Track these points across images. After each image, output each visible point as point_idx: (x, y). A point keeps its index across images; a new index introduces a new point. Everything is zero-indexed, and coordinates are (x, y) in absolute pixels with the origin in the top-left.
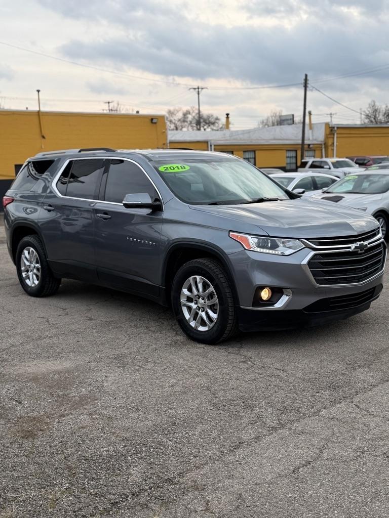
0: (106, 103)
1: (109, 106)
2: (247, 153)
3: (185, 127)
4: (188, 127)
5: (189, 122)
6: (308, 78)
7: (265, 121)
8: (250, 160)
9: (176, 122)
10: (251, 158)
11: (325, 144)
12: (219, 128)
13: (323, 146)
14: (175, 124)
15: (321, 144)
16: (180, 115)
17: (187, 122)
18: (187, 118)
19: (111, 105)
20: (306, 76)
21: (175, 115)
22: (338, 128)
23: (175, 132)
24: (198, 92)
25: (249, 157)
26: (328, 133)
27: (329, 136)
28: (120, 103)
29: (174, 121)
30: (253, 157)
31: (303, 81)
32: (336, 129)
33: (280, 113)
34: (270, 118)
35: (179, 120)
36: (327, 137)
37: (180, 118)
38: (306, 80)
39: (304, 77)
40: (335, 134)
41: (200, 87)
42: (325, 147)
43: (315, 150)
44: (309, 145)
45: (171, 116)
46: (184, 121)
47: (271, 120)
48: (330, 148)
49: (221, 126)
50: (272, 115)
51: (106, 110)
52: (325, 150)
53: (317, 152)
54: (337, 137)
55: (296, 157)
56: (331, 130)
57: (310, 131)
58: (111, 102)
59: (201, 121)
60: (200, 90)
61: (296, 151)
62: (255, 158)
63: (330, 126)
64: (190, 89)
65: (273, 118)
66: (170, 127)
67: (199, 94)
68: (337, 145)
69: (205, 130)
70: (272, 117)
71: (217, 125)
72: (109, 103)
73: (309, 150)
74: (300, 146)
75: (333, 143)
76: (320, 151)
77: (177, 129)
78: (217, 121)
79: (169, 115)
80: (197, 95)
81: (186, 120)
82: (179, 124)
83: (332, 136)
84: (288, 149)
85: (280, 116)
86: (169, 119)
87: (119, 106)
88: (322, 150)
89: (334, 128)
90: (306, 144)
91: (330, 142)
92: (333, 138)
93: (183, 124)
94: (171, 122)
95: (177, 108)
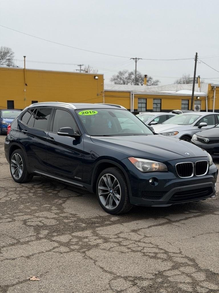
0: (79, 66)
1: (81, 68)
2: (156, 100)
3: (129, 83)
4: (132, 82)
5: (132, 80)
6: (198, 55)
7: (179, 81)
8: (157, 104)
9: (124, 79)
10: (158, 103)
11: (208, 97)
12: (151, 84)
13: (207, 98)
14: (123, 80)
15: (205, 97)
16: (127, 75)
17: (131, 79)
18: (131, 77)
19: (83, 68)
20: (197, 53)
21: (124, 75)
22: (216, 87)
23: (123, 85)
24: (136, 61)
26: (210, 90)
27: (211, 92)
28: (90, 66)
29: (123, 79)
30: (160, 103)
31: (195, 57)
32: (215, 87)
33: (188, 77)
34: (182, 79)
35: (126, 78)
36: (209, 92)
37: (126, 77)
38: (196, 56)
39: (195, 55)
40: (215, 91)
41: (137, 58)
42: (208, 99)
43: (201, 100)
44: (197, 97)
45: (121, 75)
46: (129, 79)
47: (182, 80)
48: (211, 100)
49: (152, 83)
50: (183, 77)
51: (79, 70)
52: (208, 101)
53: (202, 101)
54: (216, 93)
55: (188, 104)
56: (212, 88)
57: (199, 88)
58: (82, 65)
59: (139, 80)
60: (137, 60)
61: (189, 100)
62: (161, 104)
63: (212, 86)
64: (131, 59)
66: (120, 82)
67: (136, 62)
68: (215, 98)
69: (142, 85)
70: (183, 78)
71: (150, 82)
72: (81, 65)
73: (197, 100)
74: (191, 98)
75: (213, 97)
76: (205, 101)
77: (124, 84)
78: (150, 80)
79: (120, 74)
80: (135, 63)
81: (131, 78)
82: (126, 80)
83: (213, 92)
84: (183, 99)
86: (119, 77)
87: (89, 68)
88: (205, 100)
89: (214, 87)
90: (195, 97)
91: (211, 96)
92: (214, 93)
93: (128, 80)
94: (121, 79)
95: (125, 71)
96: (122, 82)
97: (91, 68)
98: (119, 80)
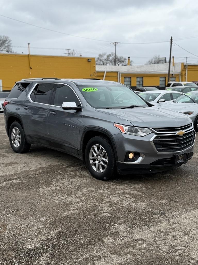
0: (67, 50)
1: (68, 52)
2: (139, 78)
3: (108, 63)
4: (110, 63)
5: (110, 61)
7: (151, 61)
8: (140, 82)
9: (104, 61)
11: (181, 74)
12: (126, 64)
13: (180, 75)
14: (103, 61)
15: (179, 74)
16: (105, 57)
17: (109, 61)
18: (109, 58)
19: (70, 51)
21: (103, 57)
22: (188, 65)
23: (103, 66)
24: (115, 45)
25: (140, 80)
26: (183, 68)
27: (184, 70)
28: (74, 50)
29: (102, 60)
30: (142, 80)
31: (170, 40)
32: (187, 66)
33: (158, 57)
34: (153, 59)
35: (105, 60)
36: (182, 70)
39: (171, 38)
40: (187, 69)
41: (116, 42)
42: (181, 76)
43: (175, 77)
44: (172, 74)
46: (108, 60)
48: (184, 76)
51: (67, 54)
53: (176, 78)
54: (188, 71)
55: (165, 81)
56: (185, 67)
57: (173, 67)
58: (70, 50)
59: (116, 61)
60: (116, 44)
61: (165, 77)
63: (184, 64)
64: (111, 43)
65: (155, 59)
66: (100, 63)
67: (115, 46)
68: (187, 75)
69: (119, 65)
71: (125, 62)
72: (68, 50)
73: (172, 77)
74: (168, 75)
75: (186, 73)
76: (178, 78)
77: (104, 64)
78: (125, 60)
79: (100, 57)
80: (114, 46)
81: (109, 59)
82: (105, 62)
83: (185, 70)
84: (161, 76)
85: (159, 58)
88: (179, 77)
89: (186, 65)
91: (184, 73)
92: (186, 71)
93: (107, 61)
94: (101, 60)
95: (104, 53)
96: (102, 63)
97: (75, 52)
98: (99, 61)
